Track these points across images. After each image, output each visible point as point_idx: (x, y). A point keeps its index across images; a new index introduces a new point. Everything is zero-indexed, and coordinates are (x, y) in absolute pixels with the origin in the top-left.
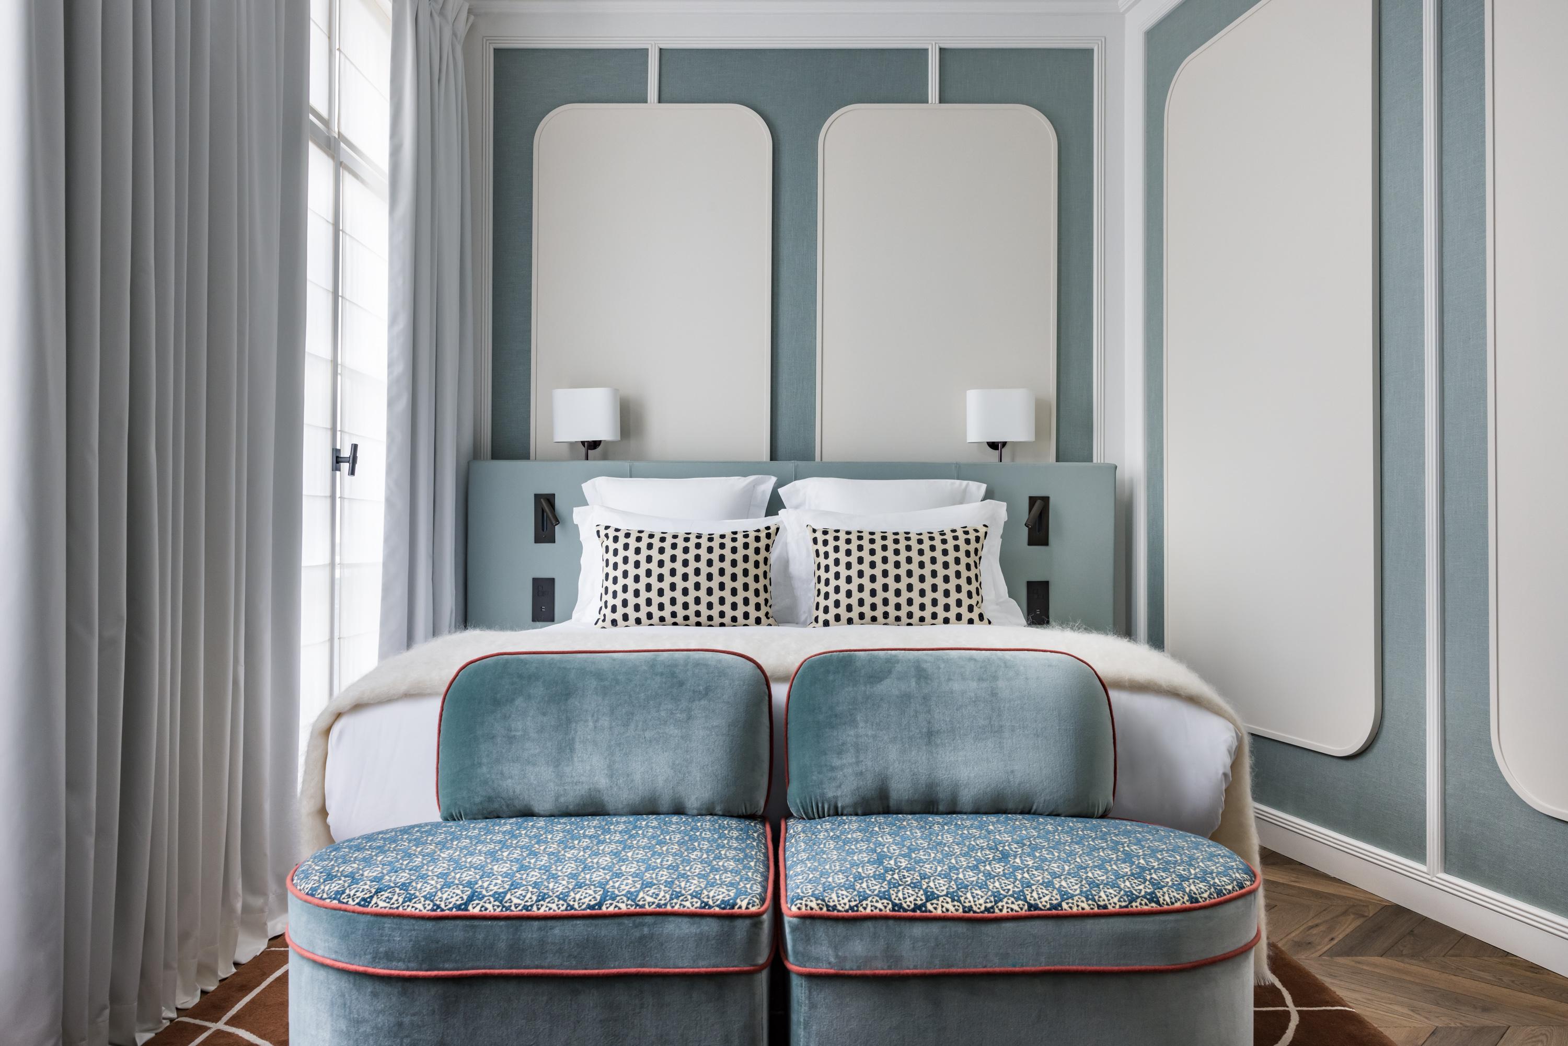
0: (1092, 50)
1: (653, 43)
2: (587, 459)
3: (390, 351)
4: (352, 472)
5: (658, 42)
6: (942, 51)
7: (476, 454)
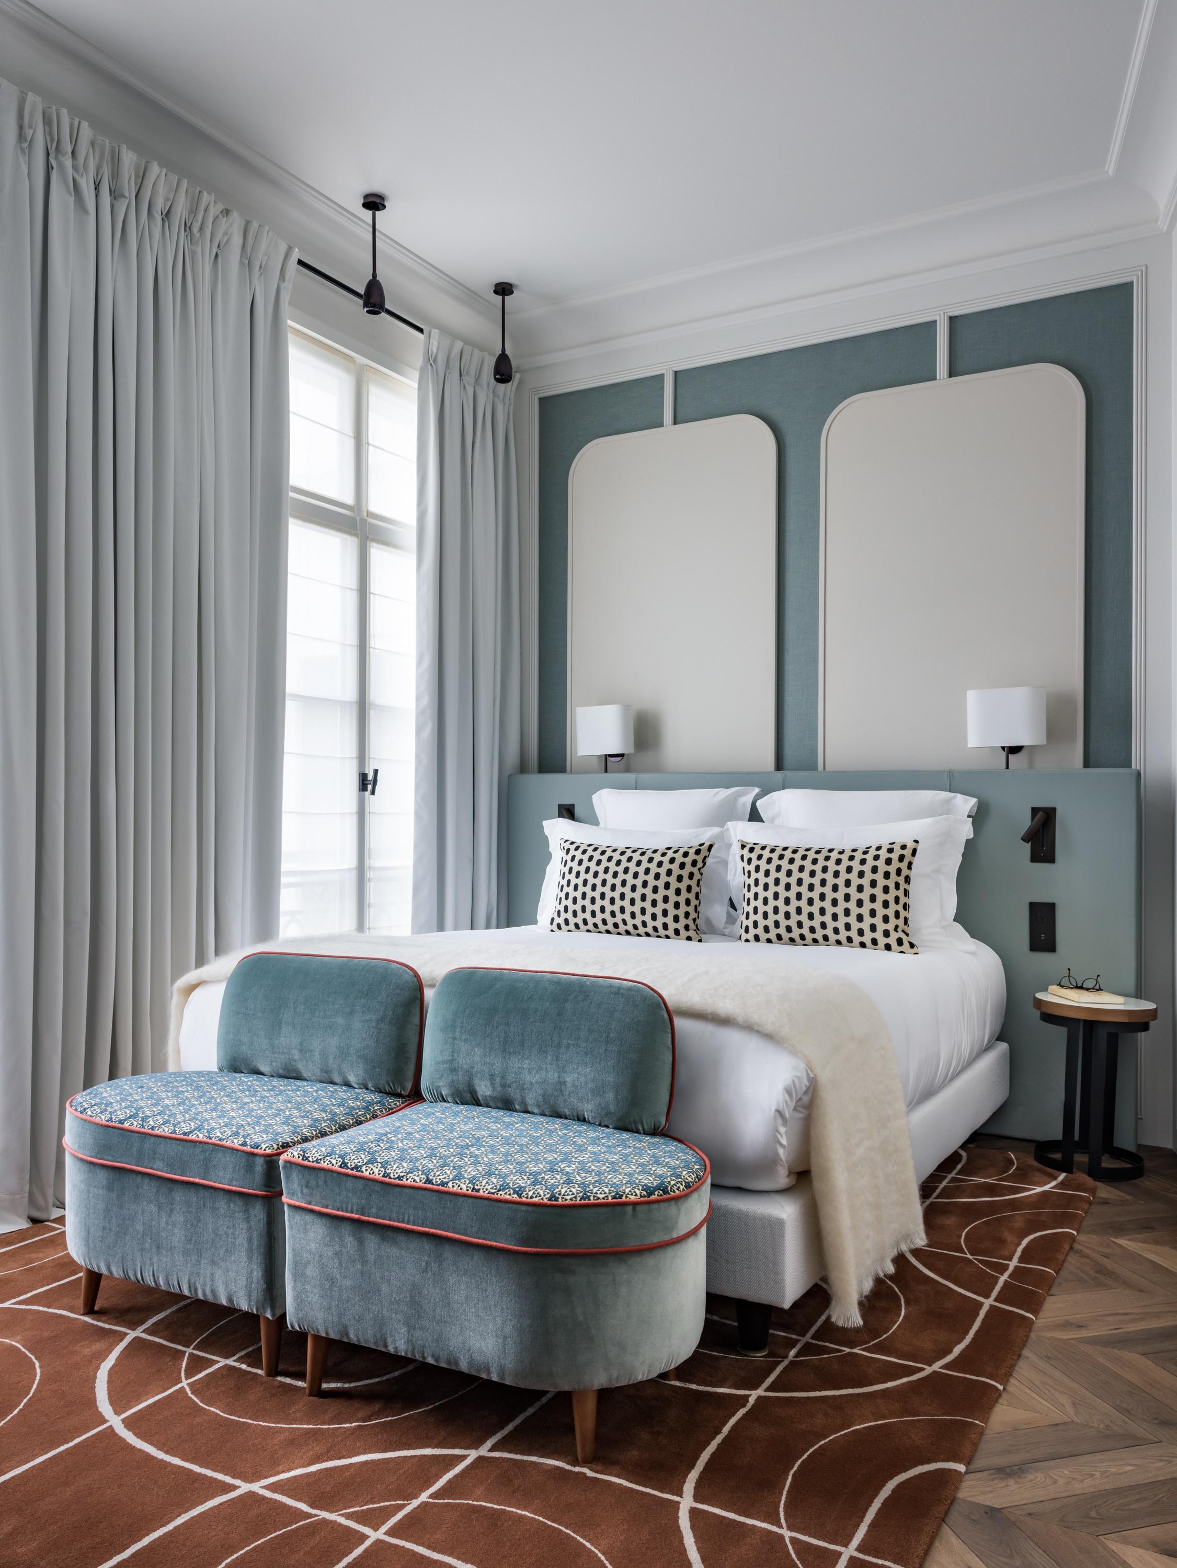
0: (1132, 283)
1: (667, 367)
2: (606, 772)
3: (417, 688)
4: (373, 793)
5: (671, 366)
6: (952, 319)
7: (523, 768)
